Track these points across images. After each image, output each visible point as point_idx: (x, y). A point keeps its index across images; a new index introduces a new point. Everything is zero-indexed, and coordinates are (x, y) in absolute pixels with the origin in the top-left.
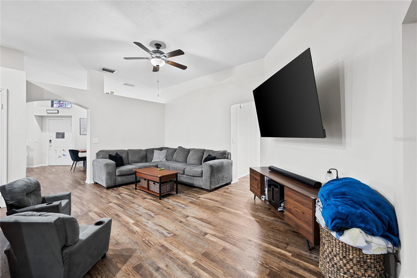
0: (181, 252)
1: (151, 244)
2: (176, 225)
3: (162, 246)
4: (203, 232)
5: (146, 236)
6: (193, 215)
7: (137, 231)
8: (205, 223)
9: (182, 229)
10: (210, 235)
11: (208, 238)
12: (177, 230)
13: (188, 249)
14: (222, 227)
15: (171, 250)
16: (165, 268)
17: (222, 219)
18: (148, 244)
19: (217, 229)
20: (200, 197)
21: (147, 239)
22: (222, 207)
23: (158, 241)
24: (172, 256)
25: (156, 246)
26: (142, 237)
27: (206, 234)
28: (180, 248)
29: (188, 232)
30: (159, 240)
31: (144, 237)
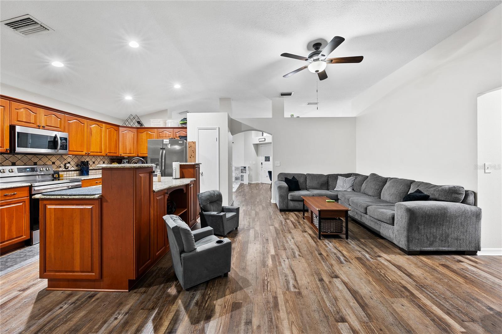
0: (287, 321)
1: (267, 287)
2: (311, 281)
3: (275, 298)
4: (340, 314)
5: (271, 276)
6: (346, 279)
7: (268, 265)
8: (355, 302)
9: (314, 291)
10: (349, 327)
11: (341, 330)
12: (308, 288)
13: (298, 324)
14: (383, 328)
15: (279, 310)
16: (255, 327)
17: (396, 312)
18: (265, 286)
19: (370, 326)
20: (380, 256)
21: (268, 280)
22: (413, 292)
23: (276, 289)
24: (274, 319)
25: (270, 293)
26: (266, 275)
27: (343, 320)
28: (290, 315)
29: (320, 300)
30: (278, 289)
31: (268, 276)
